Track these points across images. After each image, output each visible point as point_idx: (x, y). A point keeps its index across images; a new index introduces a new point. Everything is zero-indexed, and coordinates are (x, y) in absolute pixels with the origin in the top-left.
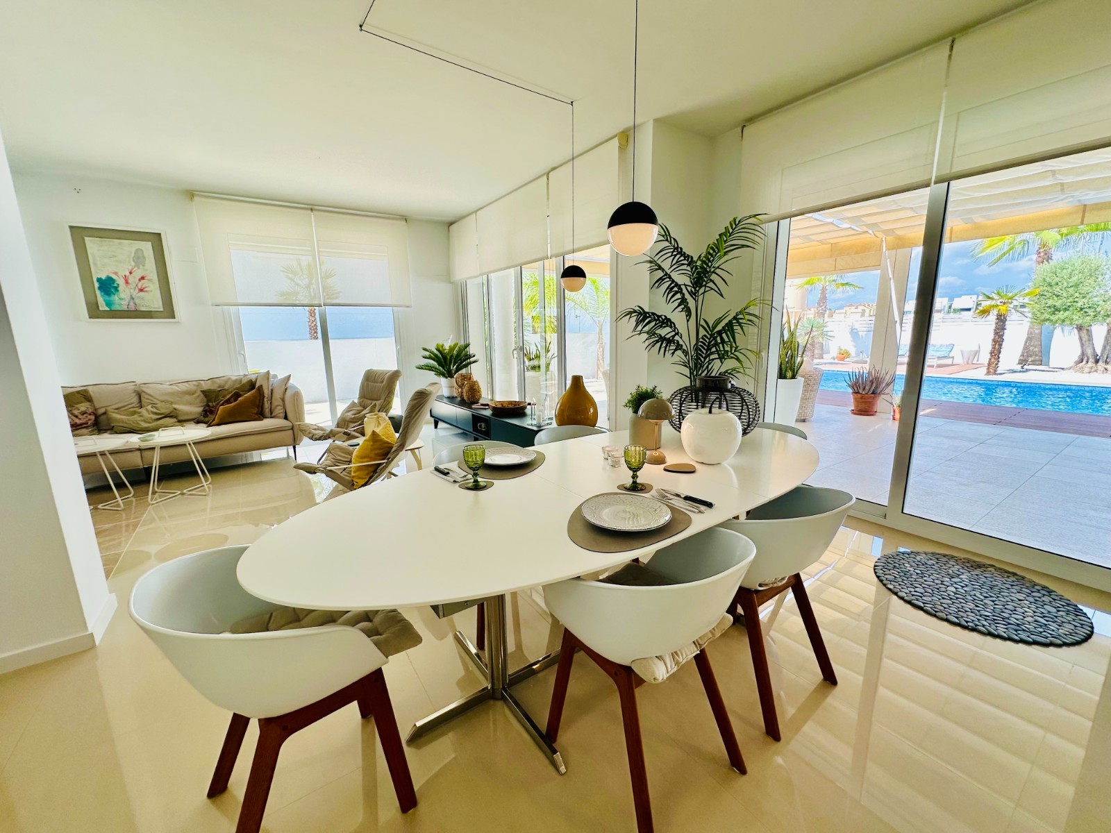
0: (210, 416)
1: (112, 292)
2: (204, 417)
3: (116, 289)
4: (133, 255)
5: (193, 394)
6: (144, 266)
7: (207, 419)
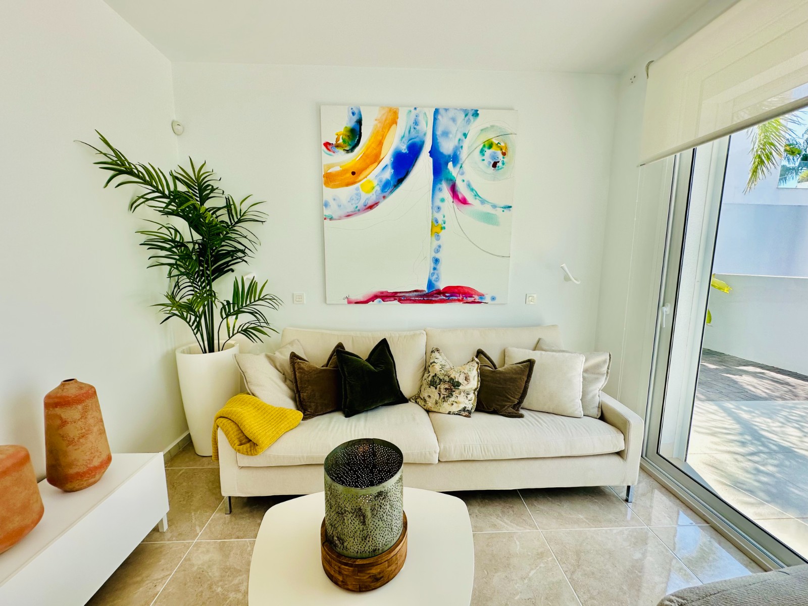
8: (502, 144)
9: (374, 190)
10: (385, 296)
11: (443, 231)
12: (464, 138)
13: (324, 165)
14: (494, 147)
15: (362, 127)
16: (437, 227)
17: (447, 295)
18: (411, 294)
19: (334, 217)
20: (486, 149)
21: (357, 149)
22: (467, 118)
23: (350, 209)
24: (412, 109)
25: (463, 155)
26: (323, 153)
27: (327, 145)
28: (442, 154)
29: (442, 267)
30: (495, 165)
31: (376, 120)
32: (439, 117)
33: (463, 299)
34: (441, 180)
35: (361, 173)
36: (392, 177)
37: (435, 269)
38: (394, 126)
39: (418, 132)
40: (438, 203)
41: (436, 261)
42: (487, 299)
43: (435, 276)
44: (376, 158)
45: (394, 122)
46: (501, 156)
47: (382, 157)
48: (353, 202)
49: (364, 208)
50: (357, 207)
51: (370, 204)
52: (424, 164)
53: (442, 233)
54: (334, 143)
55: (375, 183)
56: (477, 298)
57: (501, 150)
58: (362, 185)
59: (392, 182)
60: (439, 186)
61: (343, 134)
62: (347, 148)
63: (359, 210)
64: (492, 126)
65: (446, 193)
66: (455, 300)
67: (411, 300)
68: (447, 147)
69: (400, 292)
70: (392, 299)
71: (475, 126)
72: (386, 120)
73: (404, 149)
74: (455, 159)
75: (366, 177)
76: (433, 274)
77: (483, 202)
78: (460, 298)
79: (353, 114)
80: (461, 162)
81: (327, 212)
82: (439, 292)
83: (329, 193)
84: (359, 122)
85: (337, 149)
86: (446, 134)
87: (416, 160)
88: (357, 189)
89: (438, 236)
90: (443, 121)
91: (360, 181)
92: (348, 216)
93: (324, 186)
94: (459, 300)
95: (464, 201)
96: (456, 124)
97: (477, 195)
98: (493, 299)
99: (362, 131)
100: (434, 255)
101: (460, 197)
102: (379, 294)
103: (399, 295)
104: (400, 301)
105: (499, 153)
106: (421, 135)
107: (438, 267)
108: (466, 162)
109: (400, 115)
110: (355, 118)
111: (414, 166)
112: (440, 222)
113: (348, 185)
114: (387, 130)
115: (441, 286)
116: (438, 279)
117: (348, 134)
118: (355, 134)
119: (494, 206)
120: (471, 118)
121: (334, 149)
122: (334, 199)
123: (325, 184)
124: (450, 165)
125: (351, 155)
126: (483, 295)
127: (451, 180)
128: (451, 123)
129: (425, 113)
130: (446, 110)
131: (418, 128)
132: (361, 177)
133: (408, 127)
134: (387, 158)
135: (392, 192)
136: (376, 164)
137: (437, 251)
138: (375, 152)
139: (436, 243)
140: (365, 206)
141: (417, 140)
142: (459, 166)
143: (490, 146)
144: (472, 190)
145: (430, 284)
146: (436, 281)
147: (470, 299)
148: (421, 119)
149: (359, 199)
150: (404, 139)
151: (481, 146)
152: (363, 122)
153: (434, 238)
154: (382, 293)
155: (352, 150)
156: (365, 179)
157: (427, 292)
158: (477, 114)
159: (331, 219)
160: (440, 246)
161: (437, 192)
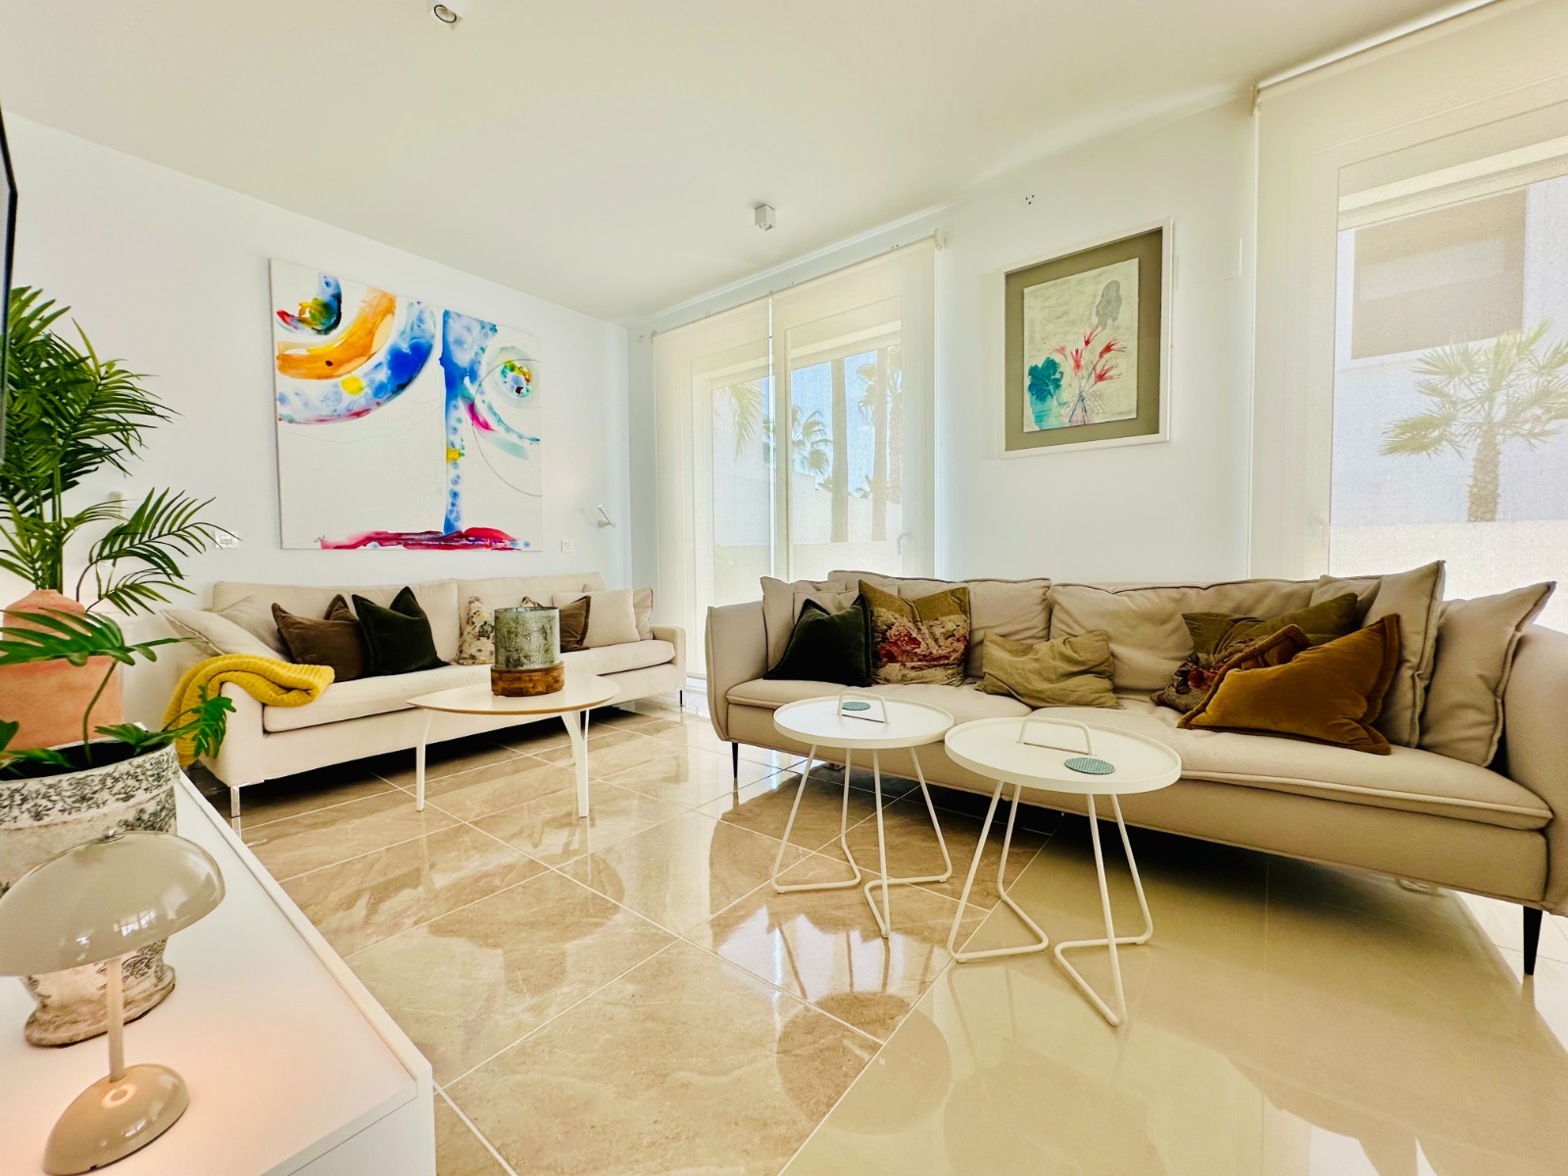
0: (1195, 691)
1: (1050, 393)
2: (1177, 691)
3: (1057, 384)
4: (1098, 299)
5: (1163, 622)
6: (1114, 320)
7: (1183, 700)
8: (525, 370)
9: (362, 393)
10: (383, 539)
11: (462, 458)
12: (481, 352)
13: (279, 343)
14: (516, 370)
15: (343, 305)
16: (454, 454)
17: (471, 538)
18: (423, 537)
19: (296, 418)
20: (507, 371)
21: (334, 333)
22: (484, 331)
23: (325, 411)
24: (415, 302)
25: (482, 371)
26: (276, 325)
27: (283, 315)
28: (455, 365)
29: (463, 503)
30: (519, 390)
31: (363, 302)
32: (450, 321)
33: (491, 544)
34: (456, 396)
35: (340, 366)
36: (389, 379)
37: (453, 505)
38: (389, 316)
39: (423, 331)
40: (453, 423)
41: (455, 495)
42: (520, 545)
43: (454, 515)
44: (365, 351)
45: (390, 310)
46: (524, 383)
47: (372, 352)
48: (330, 403)
49: (348, 413)
50: (335, 411)
51: (356, 409)
52: (432, 374)
53: (461, 460)
54: (296, 315)
55: (364, 383)
56: (508, 544)
57: (524, 375)
58: (343, 382)
59: (389, 386)
60: (454, 402)
61: (311, 307)
62: (319, 328)
63: (339, 415)
64: (513, 348)
65: (462, 412)
66: (482, 546)
67: (422, 545)
68: (462, 358)
69: (407, 534)
70: (394, 542)
71: (494, 343)
72: (378, 306)
73: (405, 348)
74: (473, 375)
75: (349, 372)
76: (451, 512)
77: (508, 429)
78: (488, 543)
79: (327, 284)
80: (479, 379)
81: (282, 410)
82: (460, 535)
83: (287, 383)
84: (338, 298)
85: (301, 325)
86: (459, 343)
87: (422, 366)
88: (336, 386)
89: (455, 464)
90: (455, 328)
91: (339, 376)
92: (322, 421)
93: (278, 373)
94: (487, 546)
95: (486, 426)
96: (471, 335)
97: (500, 421)
98: (527, 545)
99: (342, 310)
100: (451, 486)
101: (481, 420)
102: (375, 536)
103: (403, 537)
104: (406, 545)
105: (522, 378)
106: (428, 336)
107: (457, 503)
108: (486, 380)
109: (397, 304)
110: (331, 291)
111: (419, 371)
112: (458, 447)
113: (319, 377)
114: (380, 318)
115: (463, 527)
116: (457, 518)
117: (319, 309)
118: (330, 312)
119: (521, 437)
120: (490, 332)
121: (295, 323)
122: (297, 394)
123: (280, 369)
124: (467, 380)
125: (323, 338)
126: (515, 540)
127: (469, 398)
128: (465, 332)
129: (432, 312)
130: (459, 315)
131: (422, 326)
132: (341, 371)
133: (410, 322)
134: (381, 353)
135: (389, 399)
136: (365, 358)
137: (455, 482)
138: (362, 342)
139: (453, 473)
140: (349, 411)
141: (422, 341)
142: (478, 383)
143: (512, 369)
144: (495, 414)
145: (448, 525)
146: (457, 521)
147: (500, 545)
148: (427, 316)
149: (339, 400)
150: (404, 336)
151: (502, 367)
152: (343, 299)
153: (450, 465)
154: (378, 534)
155: (328, 330)
156: (348, 376)
157: (444, 534)
158: (496, 330)
159: (291, 421)
160: (458, 477)
161: (452, 410)
